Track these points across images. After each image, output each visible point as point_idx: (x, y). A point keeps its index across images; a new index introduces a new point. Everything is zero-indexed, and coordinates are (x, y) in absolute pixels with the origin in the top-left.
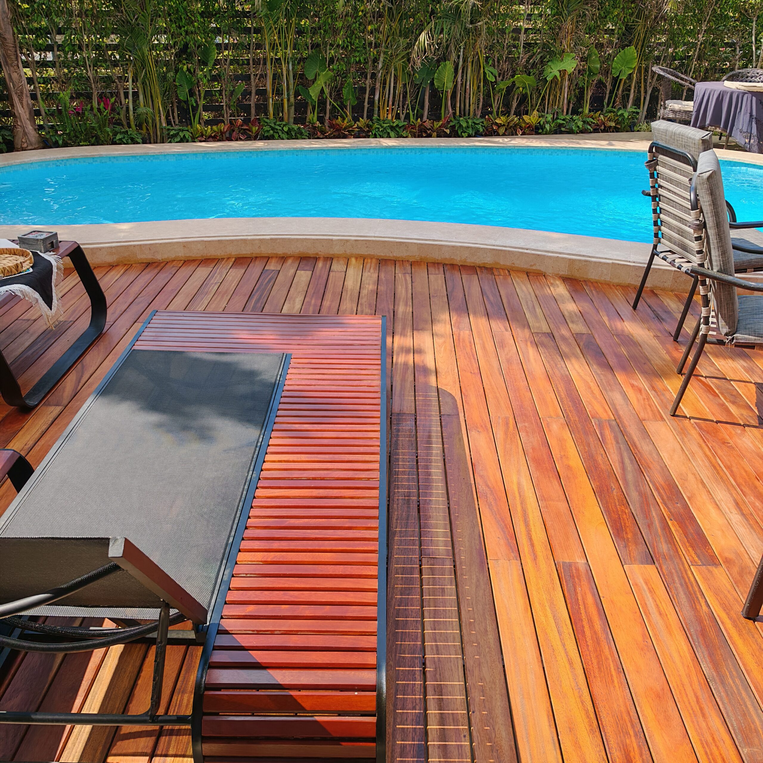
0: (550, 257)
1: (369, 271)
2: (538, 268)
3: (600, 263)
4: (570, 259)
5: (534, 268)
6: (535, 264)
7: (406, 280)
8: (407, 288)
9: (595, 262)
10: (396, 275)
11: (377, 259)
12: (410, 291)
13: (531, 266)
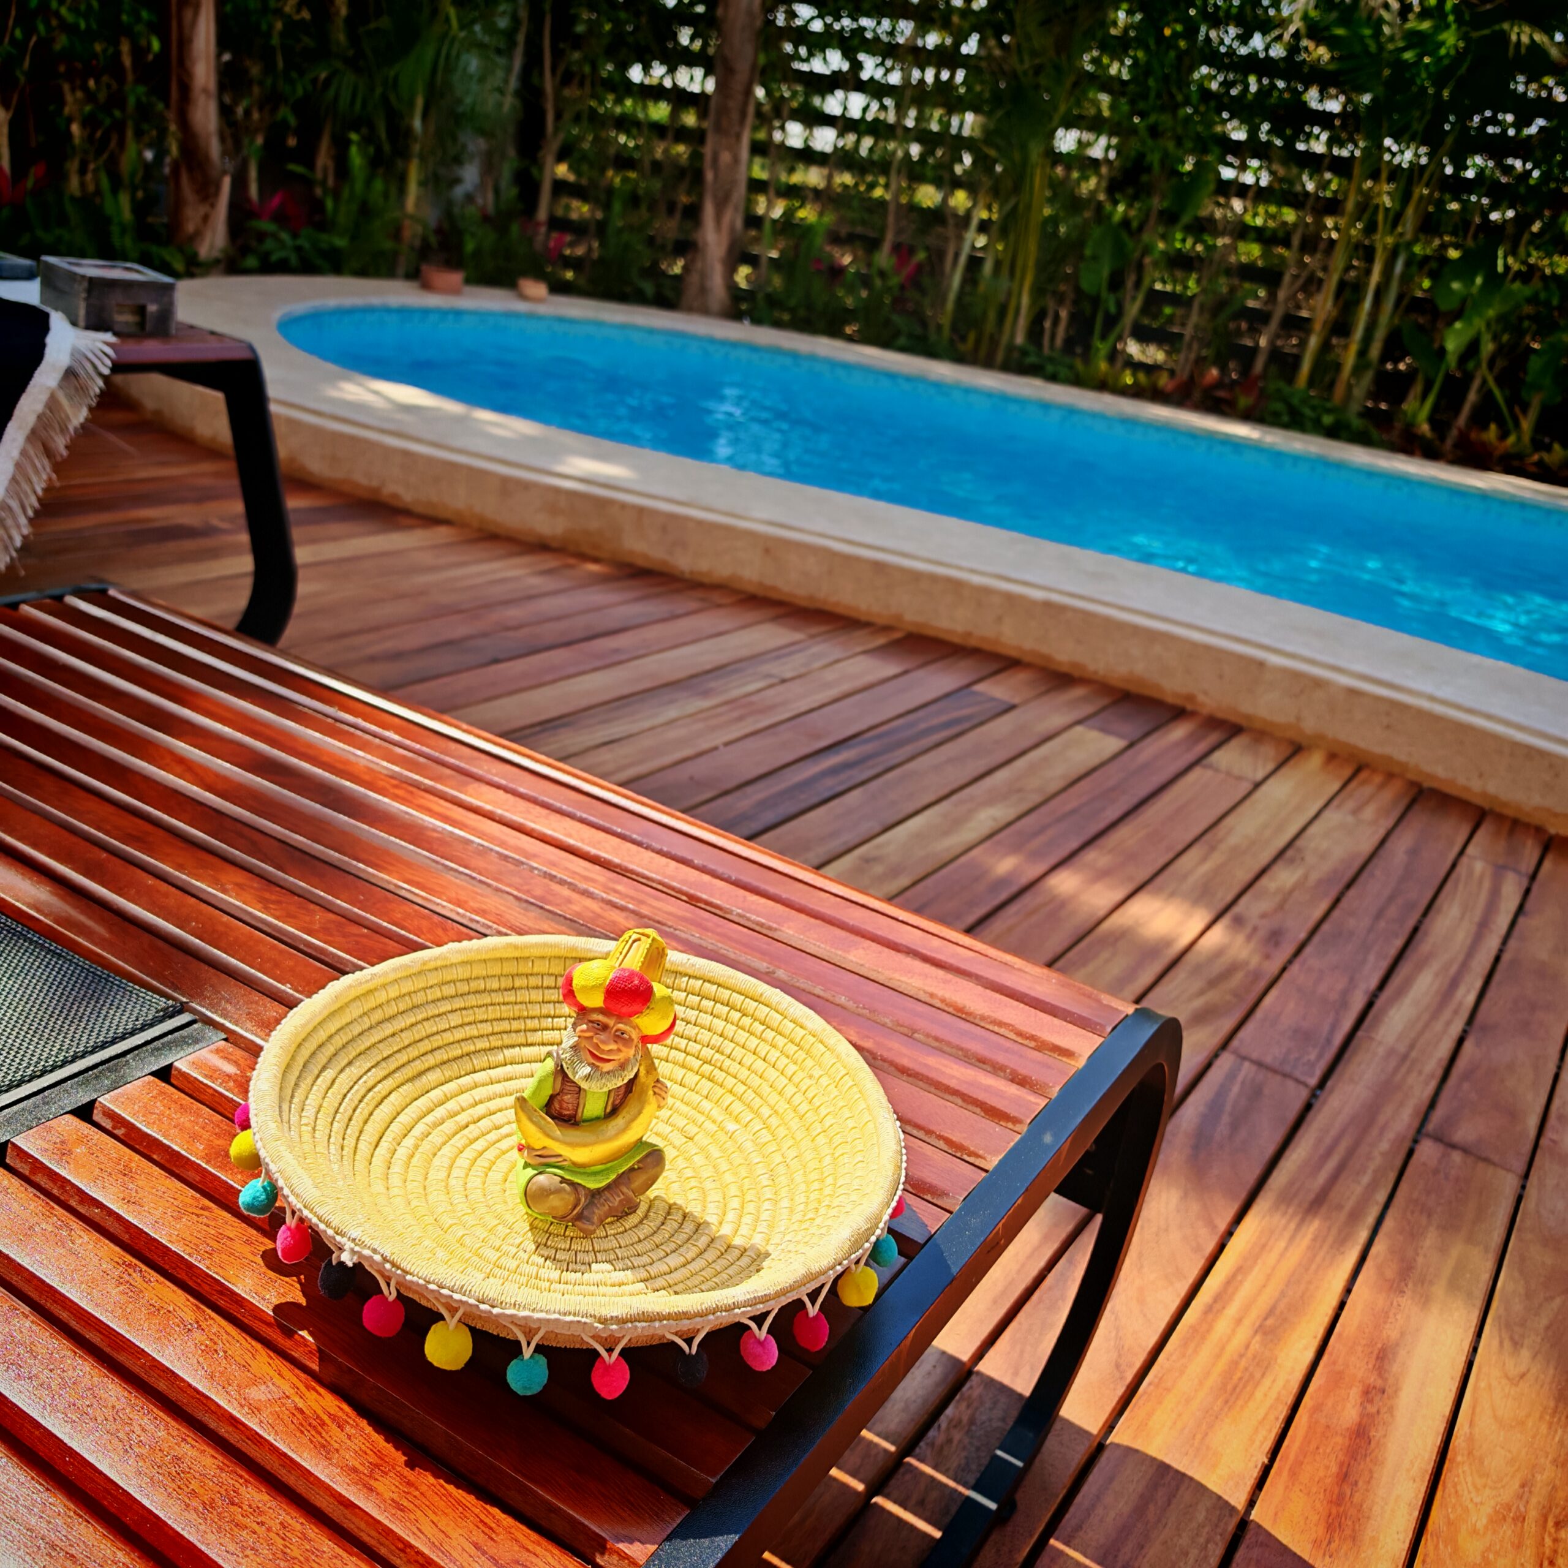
1: (1356, 812)
7: (1495, 893)
8: (1483, 926)
10: (1464, 860)
11: (1413, 784)
12: (1492, 943)
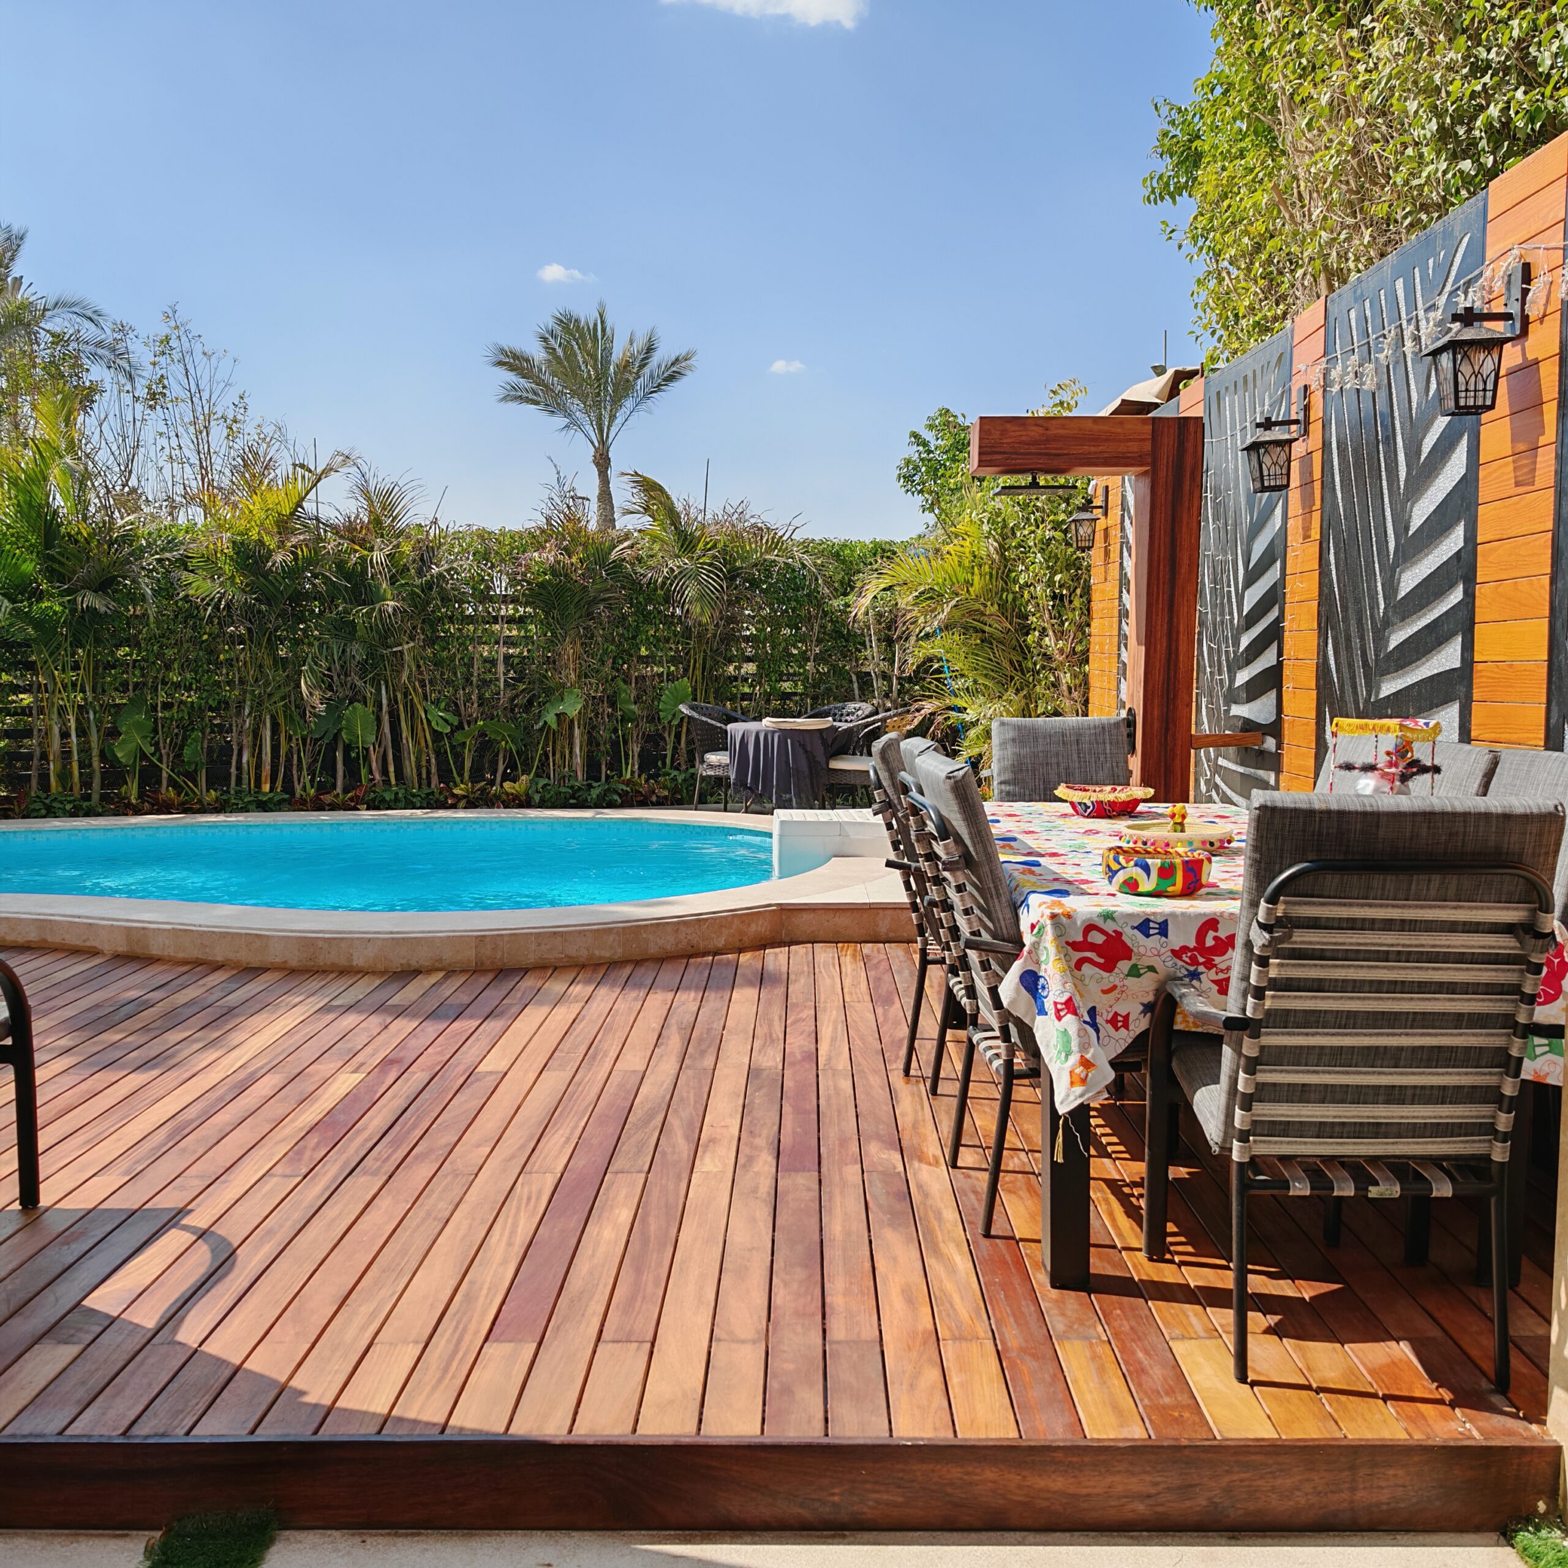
0: (104, 927)
2: (94, 944)
3: (159, 929)
4: (126, 928)
5: (88, 944)
6: (88, 939)
9: (154, 930)
13: (84, 941)
